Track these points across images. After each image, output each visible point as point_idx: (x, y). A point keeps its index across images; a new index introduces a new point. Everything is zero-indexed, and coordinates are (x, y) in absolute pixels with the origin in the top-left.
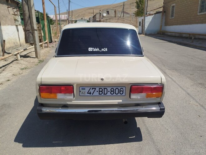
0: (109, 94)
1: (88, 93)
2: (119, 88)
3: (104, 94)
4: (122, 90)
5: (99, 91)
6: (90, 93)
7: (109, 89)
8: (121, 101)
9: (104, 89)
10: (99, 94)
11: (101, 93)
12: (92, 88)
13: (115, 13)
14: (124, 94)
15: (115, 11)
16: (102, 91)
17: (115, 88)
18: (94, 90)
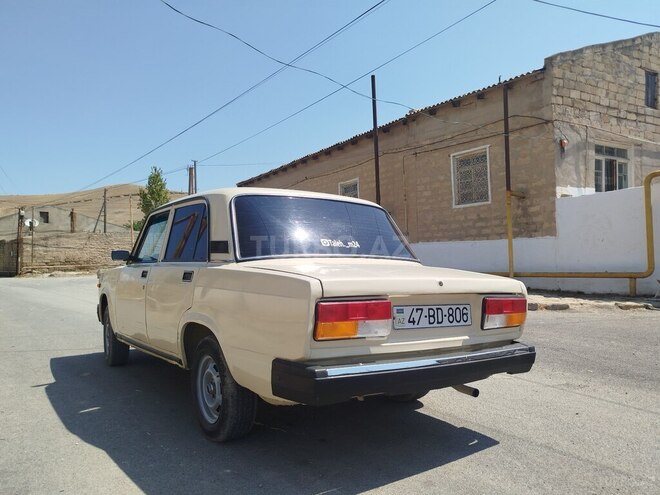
0: (446, 322)
1: (409, 322)
2: (461, 307)
3: (438, 323)
4: (465, 311)
5: (430, 316)
6: (414, 322)
7: (445, 309)
8: (467, 337)
9: (437, 309)
10: (430, 323)
11: (432, 320)
12: (415, 308)
13: (72, 220)
14: (469, 322)
15: (72, 213)
16: (433, 316)
17: (454, 308)
18: (420, 312)
